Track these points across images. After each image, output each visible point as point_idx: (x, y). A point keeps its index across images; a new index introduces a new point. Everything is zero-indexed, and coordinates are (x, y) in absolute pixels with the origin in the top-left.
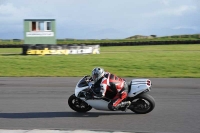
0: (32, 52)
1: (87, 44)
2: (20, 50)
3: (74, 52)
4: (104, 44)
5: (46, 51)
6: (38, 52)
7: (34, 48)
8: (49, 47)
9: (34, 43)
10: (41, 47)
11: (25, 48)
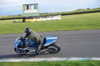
1: (55, 15)
2: (22, 20)
3: (49, 19)
4: (63, 15)
5: (34, 20)
6: (30, 20)
7: (28, 18)
8: (36, 17)
9: (28, 16)
10: (31, 18)
11: (24, 19)
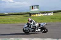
0: (32, 15)
1: (49, 12)
3: (45, 15)
4: (54, 12)
5: (37, 15)
7: (33, 14)
8: (37, 14)
9: (33, 13)
10: (35, 14)
11: (30, 14)
